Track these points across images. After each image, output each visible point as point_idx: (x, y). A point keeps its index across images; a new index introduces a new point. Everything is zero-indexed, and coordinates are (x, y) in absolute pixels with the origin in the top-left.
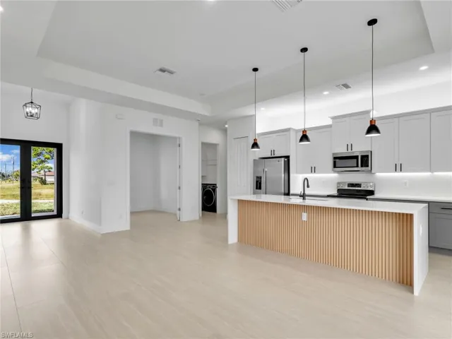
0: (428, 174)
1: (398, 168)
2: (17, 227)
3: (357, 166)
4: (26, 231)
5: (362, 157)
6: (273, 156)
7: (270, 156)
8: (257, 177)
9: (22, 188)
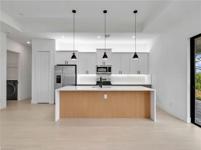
0: (127, 75)
1: (120, 73)
3: (107, 71)
5: (109, 67)
6: (66, 64)
8: (57, 76)
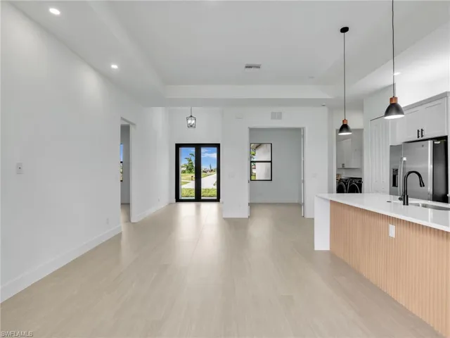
2: (193, 205)
4: (198, 208)
6: (420, 138)
7: (417, 139)
8: (394, 170)
9: (196, 178)
